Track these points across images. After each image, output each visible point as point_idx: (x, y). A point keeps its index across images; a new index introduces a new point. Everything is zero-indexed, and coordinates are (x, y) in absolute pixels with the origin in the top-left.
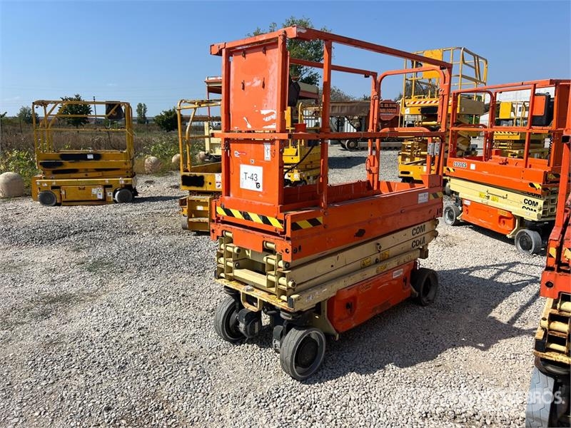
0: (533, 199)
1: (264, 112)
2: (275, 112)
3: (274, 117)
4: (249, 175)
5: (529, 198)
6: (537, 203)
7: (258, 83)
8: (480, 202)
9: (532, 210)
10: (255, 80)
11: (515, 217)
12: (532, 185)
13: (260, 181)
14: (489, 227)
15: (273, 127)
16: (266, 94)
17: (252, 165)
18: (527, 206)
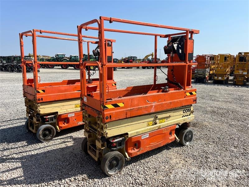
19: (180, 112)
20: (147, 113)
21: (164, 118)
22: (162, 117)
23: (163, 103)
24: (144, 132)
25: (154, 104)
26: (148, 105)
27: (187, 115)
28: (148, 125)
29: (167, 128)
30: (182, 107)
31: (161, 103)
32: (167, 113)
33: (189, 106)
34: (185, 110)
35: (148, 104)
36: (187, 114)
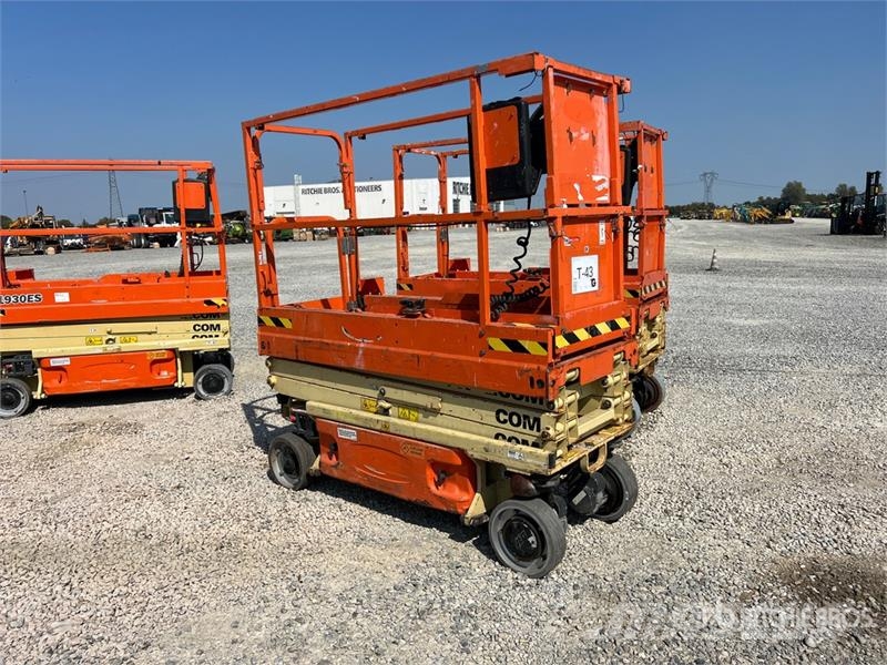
0: (209, 322)
1: (596, 178)
2: (607, 179)
3: (606, 185)
4: (583, 271)
5: (201, 323)
6: (218, 325)
7: (586, 136)
8: (101, 351)
9: (211, 336)
10: (582, 131)
11: (183, 355)
12: (210, 303)
13: (596, 276)
14: (132, 385)
15: (605, 198)
16: (596, 153)
17: (587, 254)
18: (201, 333)
19: (484, 412)
20: (343, 364)
21: (416, 408)
22: (400, 398)
23: (392, 349)
24: (342, 419)
25: (362, 345)
26: (345, 343)
27: (520, 437)
28: (365, 408)
29: (417, 444)
30: (499, 397)
31: (384, 348)
32: (416, 392)
33: (537, 405)
34: (505, 413)
35: (344, 340)
36: (526, 438)
